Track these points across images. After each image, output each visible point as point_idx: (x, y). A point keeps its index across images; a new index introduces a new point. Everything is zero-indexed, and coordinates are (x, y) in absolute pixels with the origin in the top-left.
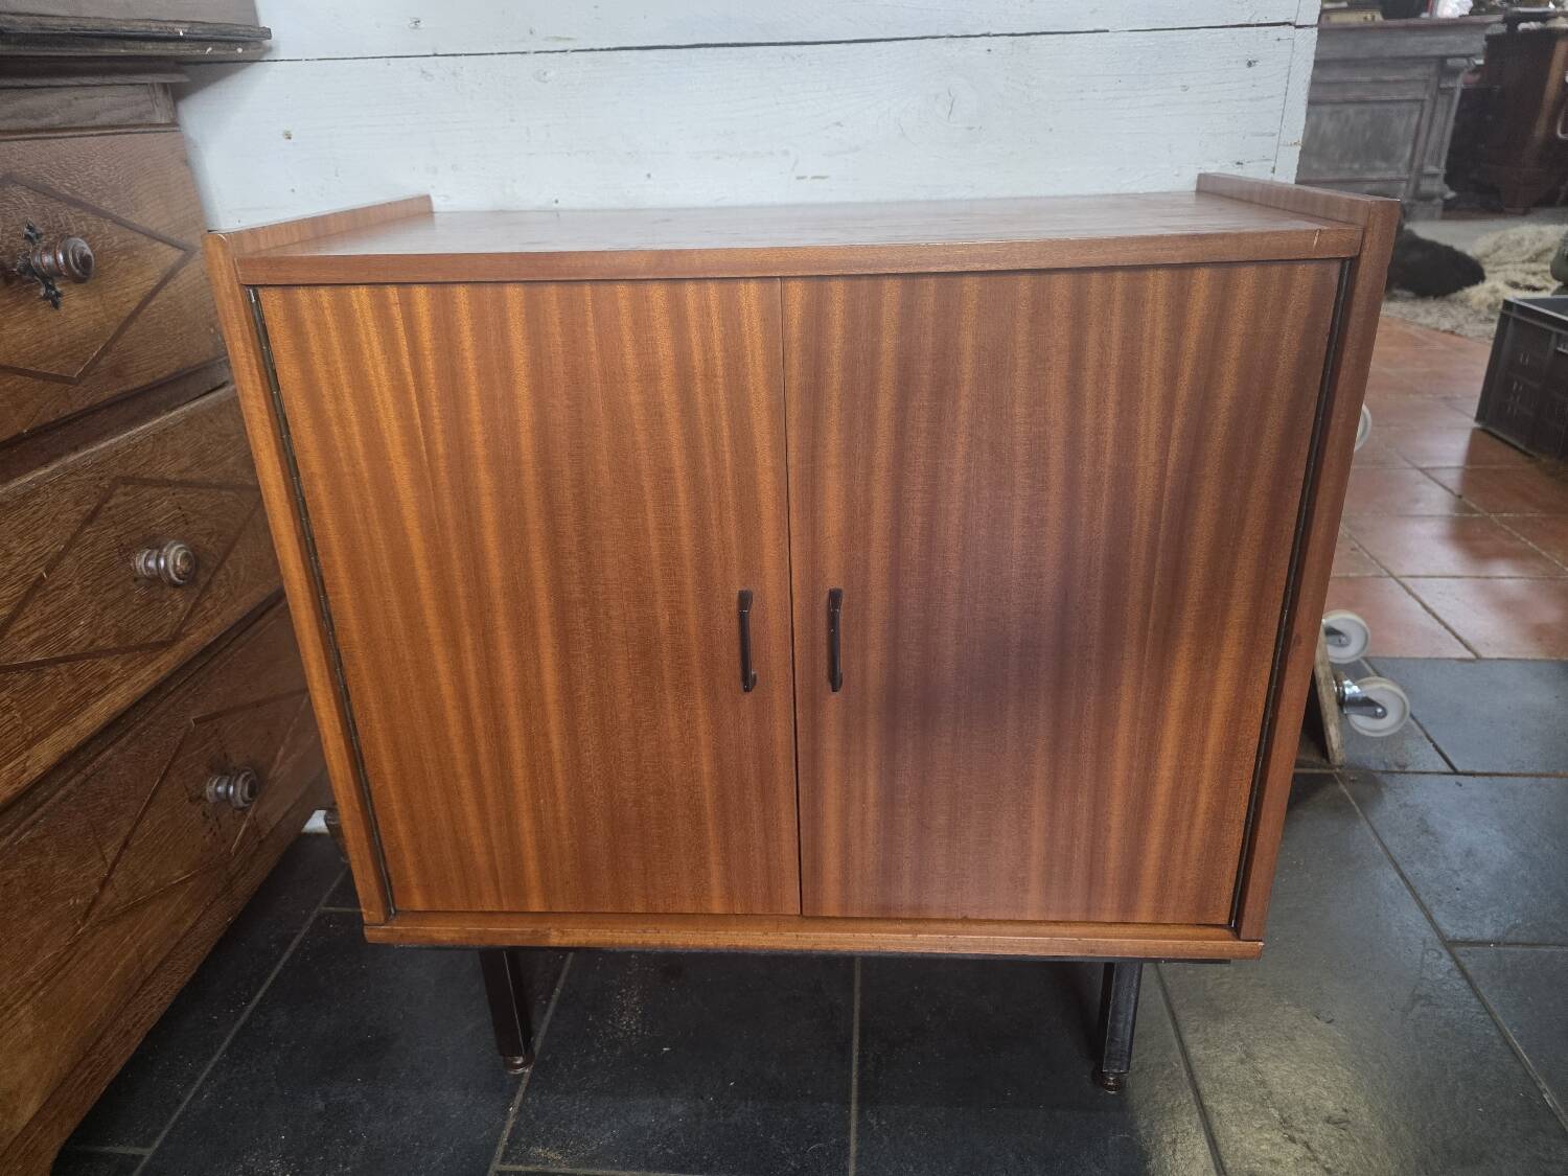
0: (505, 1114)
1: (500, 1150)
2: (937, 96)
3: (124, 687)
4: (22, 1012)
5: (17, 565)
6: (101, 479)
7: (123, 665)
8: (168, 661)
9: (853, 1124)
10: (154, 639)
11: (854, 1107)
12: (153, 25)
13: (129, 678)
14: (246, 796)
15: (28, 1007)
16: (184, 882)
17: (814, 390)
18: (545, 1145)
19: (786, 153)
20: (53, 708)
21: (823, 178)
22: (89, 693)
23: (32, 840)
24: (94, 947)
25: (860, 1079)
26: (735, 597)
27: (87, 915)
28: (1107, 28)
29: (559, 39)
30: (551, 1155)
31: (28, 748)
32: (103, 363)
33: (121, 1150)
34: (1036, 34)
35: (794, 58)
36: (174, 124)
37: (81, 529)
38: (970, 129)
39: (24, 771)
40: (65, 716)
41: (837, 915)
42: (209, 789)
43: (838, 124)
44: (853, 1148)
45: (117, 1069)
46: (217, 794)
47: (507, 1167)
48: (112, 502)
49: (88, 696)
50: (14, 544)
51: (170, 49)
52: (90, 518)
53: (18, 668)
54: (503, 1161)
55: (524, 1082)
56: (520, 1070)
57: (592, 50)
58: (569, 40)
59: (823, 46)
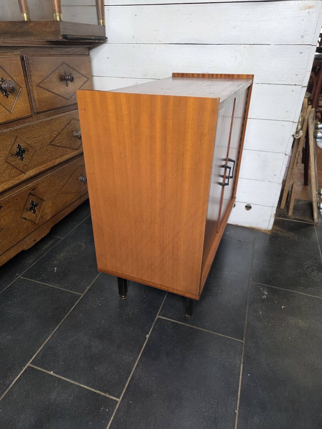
2: (233, 57)
3: (70, 154)
4: (50, 201)
5: (57, 129)
6: (70, 117)
7: (70, 151)
8: (76, 152)
10: (75, 148)
12: (89, 37)
13: (71, 153)
15: (51, 201)
16: (74, 193)
19: (201, 67)
20: (60, 154)
22: (64, 153)
23: (54, 174)
24: (60, 197)
28: (270, 44)
29: (160, 41)
31: (56, 159)
32: (73, 97)
34: (255, 44)
35: (205, 47)
36: (89, 55)
37: (67, 125)
38: (239, 64)
39: (55, 163)
40: (61, 156)
42: (80, 178)
43: (212, 61)
45: (61, 219)
46: (81, 179)
48: (72, 122)
50: (57, 125)
51: (91, 41)
52: (68, 124)
53: (56, 146)
57: (166, 44)
58: (162, 41)
59: (211, 45)
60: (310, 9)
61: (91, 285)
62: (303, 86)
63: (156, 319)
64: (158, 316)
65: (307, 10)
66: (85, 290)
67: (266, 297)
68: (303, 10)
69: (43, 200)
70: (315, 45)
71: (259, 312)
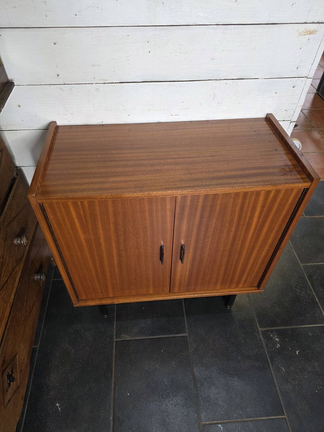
0: (113, 328)
1: (115, 337)
2: (211, 95)
3: (19, 272)
8: (24, 259)
9: (186, 321)
11: (185, 317)
13: (20, 269)
15: (22, 344)
16: (36, 299)
18: (124, 334)
20: (11, 287)
21: (178, 115)
24: (27, 324)
25: (186, 310)
28: (259, 78)
29: (103, 80)
30: (126, 336)
31: (10, 298)
38: (219, 103)
39: (11, 303)
43: (183, 102)
44: (187, 327)
49: (15, 279)
55: (115, 320)
57: (112, 83)
58: (105, 80)
59: (180, 82)
60: (311, 35)
62: (291, 121)
67: (280, 345)
68: (303, 36)
69: (16, 356)
70: (311, 78)
71: (282, 369)
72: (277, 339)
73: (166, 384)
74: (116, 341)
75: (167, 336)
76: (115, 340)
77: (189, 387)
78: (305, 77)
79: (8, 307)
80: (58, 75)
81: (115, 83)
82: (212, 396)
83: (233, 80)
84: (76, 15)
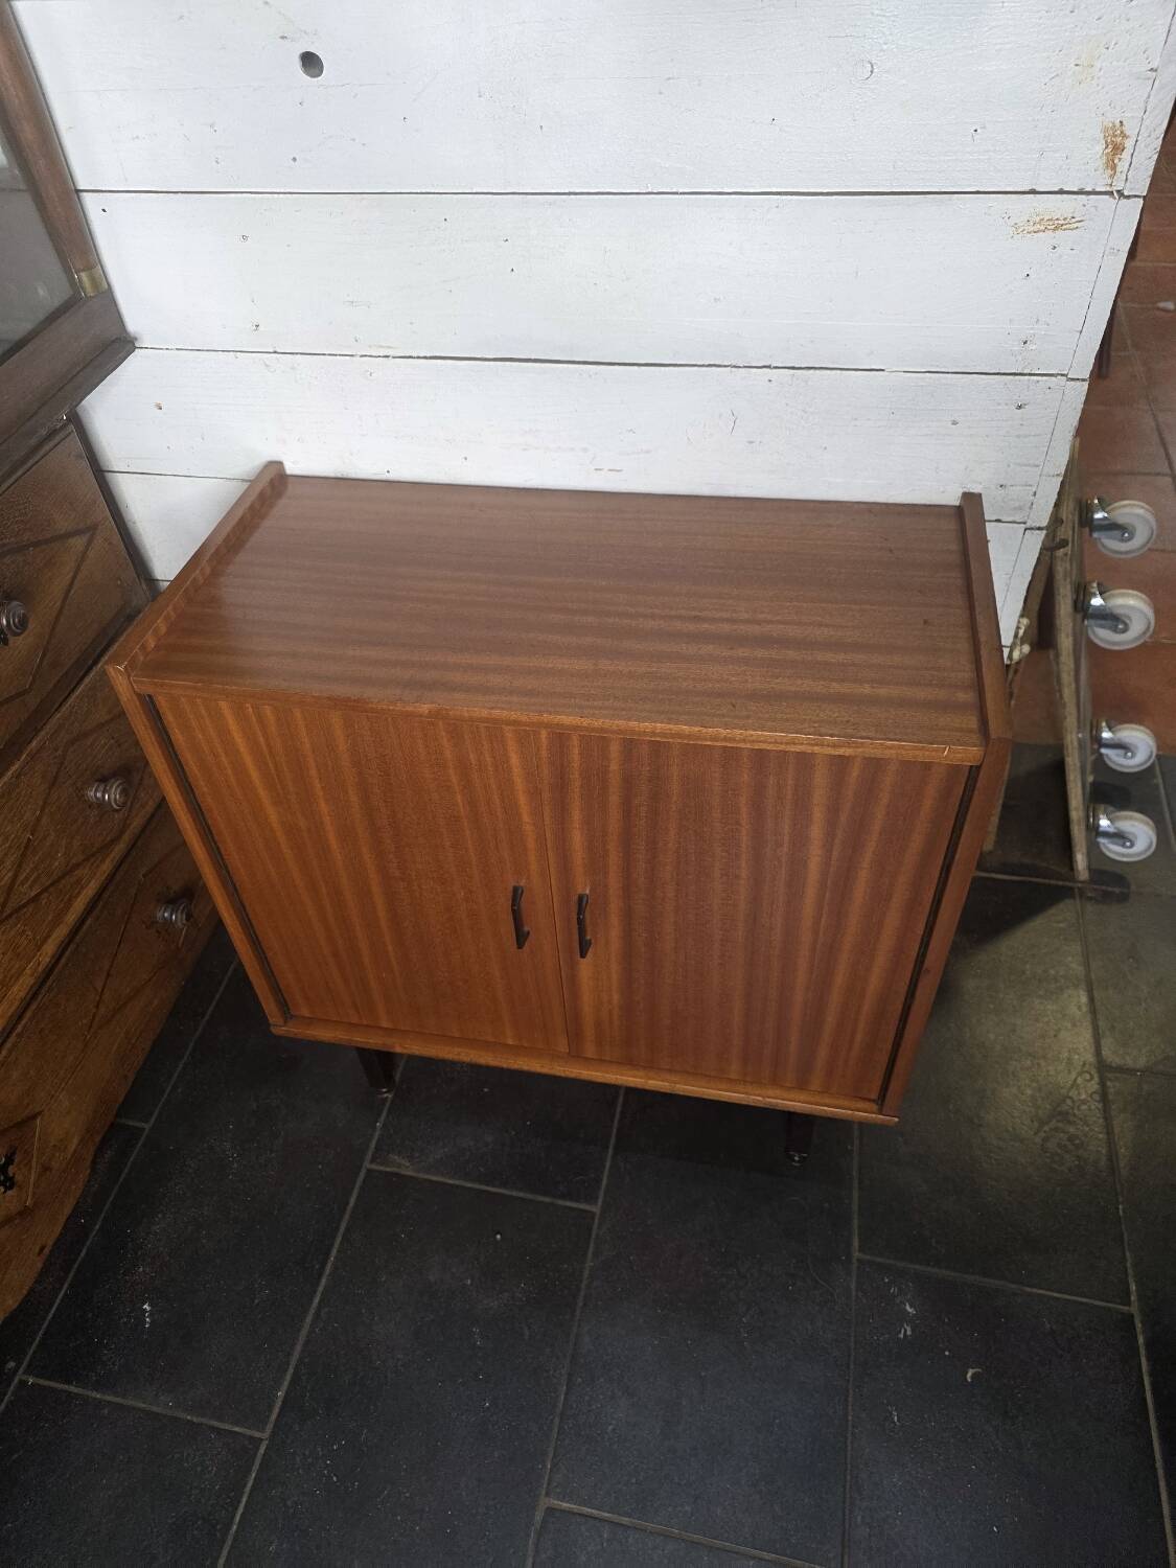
0: (375, 1128)
1: (370, 1153)
2: (721, 415)
3: (92, 881)
4: (61, 1096)
5: (13, 841)
7: (90, 867)
8: (119, 849)
9: (608, 1164)
11: (611, 1151)
13: (95, 874)
14: (184, 922)
16: (149, 979)
17: (561, 784)
18: (400, 1154)
19: (585, 450)
20: (50, 918)
21: (618, 471)
22: (70, 896)
24: (98, 1043)
26: (511, 889)
27: (90, 1027)
28: (883, 368)
29: (381, 347)
30: (403, 1162)
31: (39, 949)
32: (45, 663)
33: (131, 1123)
34: (815, 368)
35: (590, 376)
37: (48, 792)
38: (751, 442)
39: (39, 964)
40: (58, 920)
41: (594, 1057)
42: (160, 918)
43: (631, 431)
44: (604, 1182)
46: (164, 919)
47: (374, 1167)
48: (66, 762)
49: (70, 900)
52: (54, 782)
54: (372, 1161)
55: (388, 1104)
56: (385, 1095)
57: (410, 357)
58: (389, 347)
59: (616, 367)
60: (1059, 233)
61: (288, 1377)
62: (1028, 525)
63: (539, 1516)
64: (545, 1502)
65: (1048, 237)
66: (270, 1408)
67: (913, 1330)
68: (1029, 235)
69: (34, 1117)
70: (1083, 380)
71: (891, 1414)
72: (908, 1308)
73: (475, 1343)
74: (369, 1171)
75: (529, 1196)
76: (367, 1165)
77: (545, 1374)
78: (1062, 375)
79: (28, 971)
80: (257, 326)
81: (418, 357)
82: (610, 1428)
83: (792, 371)
84: (294, 159)
